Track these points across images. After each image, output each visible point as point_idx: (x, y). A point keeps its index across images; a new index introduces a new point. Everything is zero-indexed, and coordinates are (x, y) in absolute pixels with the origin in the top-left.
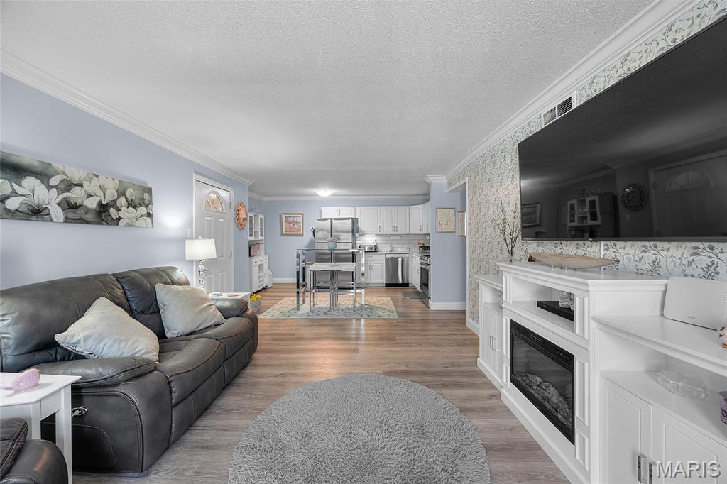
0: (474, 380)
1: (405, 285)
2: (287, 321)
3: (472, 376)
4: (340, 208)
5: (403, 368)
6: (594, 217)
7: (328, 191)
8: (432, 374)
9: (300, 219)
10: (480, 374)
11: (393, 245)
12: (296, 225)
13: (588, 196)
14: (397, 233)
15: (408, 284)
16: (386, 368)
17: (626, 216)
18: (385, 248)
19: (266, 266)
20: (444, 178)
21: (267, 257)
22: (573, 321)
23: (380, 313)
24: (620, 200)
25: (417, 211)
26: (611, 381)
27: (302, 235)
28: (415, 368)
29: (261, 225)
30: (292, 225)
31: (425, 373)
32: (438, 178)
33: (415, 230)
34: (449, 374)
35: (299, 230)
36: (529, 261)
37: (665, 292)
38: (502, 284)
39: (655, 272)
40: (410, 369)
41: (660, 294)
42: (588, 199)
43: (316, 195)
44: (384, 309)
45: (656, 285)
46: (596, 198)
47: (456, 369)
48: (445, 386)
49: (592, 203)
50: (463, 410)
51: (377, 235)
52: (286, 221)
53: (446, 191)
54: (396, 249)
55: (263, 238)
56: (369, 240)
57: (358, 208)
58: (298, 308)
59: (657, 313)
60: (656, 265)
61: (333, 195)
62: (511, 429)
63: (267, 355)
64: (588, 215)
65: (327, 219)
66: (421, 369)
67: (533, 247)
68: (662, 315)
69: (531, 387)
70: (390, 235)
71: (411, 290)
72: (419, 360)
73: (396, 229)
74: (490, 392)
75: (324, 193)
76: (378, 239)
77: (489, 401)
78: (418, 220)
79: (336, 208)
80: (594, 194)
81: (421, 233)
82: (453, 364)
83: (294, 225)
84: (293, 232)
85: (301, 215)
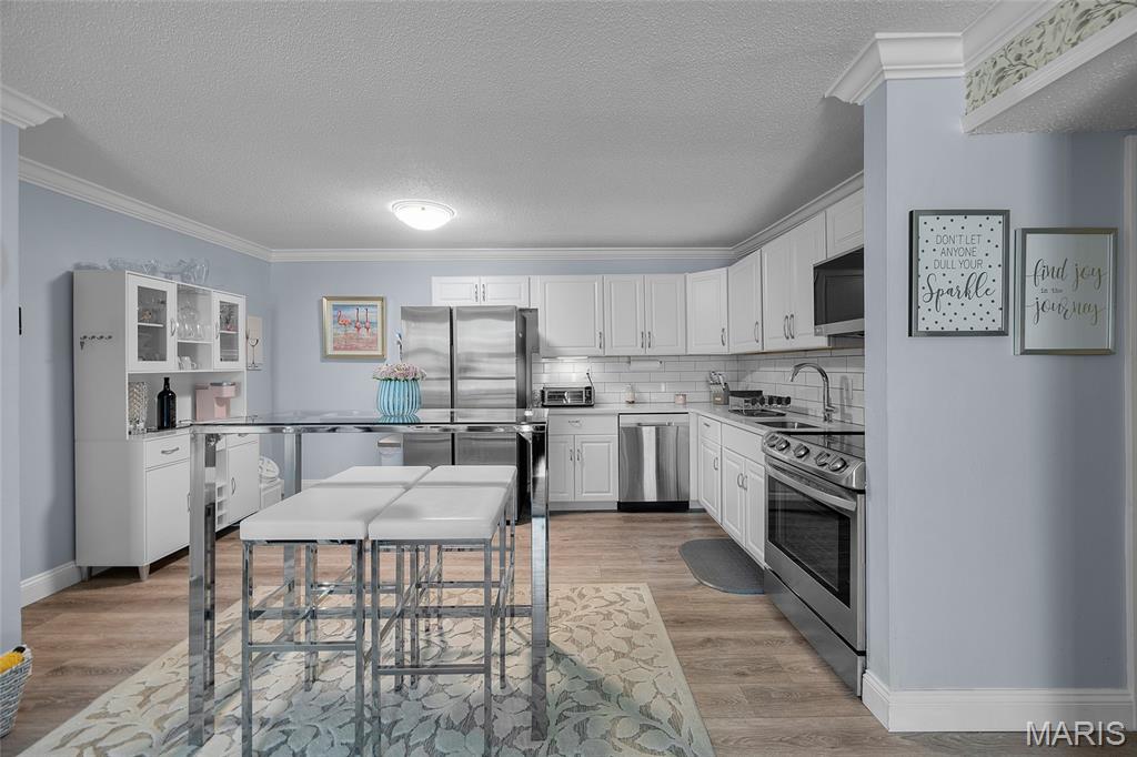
4: (484, 280)
9: (375, 313)
11: (638, 386)
12: (363, 331)
14: (649, 352)
15: (686, 503)
18: (614, 396)
25: (709, 286)
27: (382, 358)
30: (352, 330)
33: (704, 343)
35: (372, 343)
51: (591, 357)
52: (337, 320)
54: (647, 399)
56: (568, 373)
57: (537, 280)
70: (629, 359)
73: (646, 338)
76: (596, 369)
78: (716, 312)
79: (476, 279)
81: (724, 350)
83: (359, 329)
84: (357, 349)
85: (379, 303)
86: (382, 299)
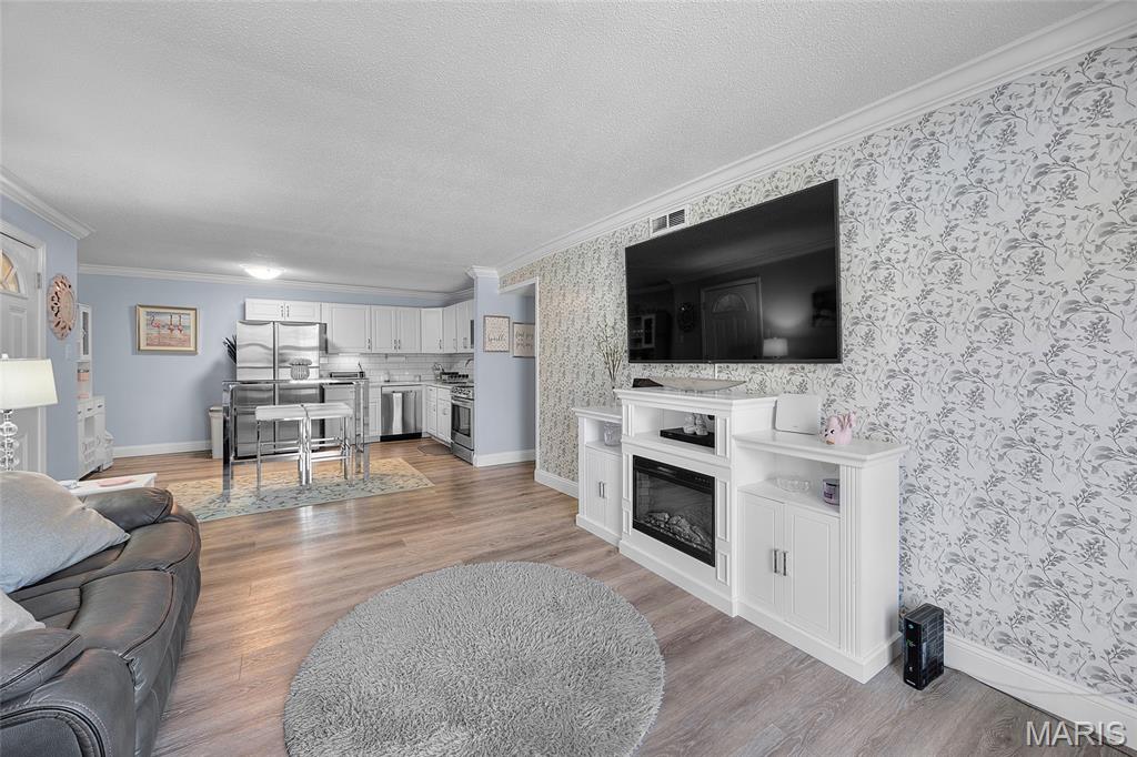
0: (581, 541)
1: (411, 436)
2: (214, 525)
3: (576, 537)
4: (288, 303)
5: (488, 549)
6: (648, 341)
7: (272, 270)
8: (530, 547)
9: (188, 320)
10: (585, 533)
11: (391, 372)
12: (176, 332)
13: (644, 313)
14: (399, 352)
15: (420, 434)
16: (465, 554)
17: (679, 337)
18: (377, 377)
19: (100, 421)
20: (495, 272)
21: (101, 401)
22: (713, 447)
23: (401, 482)
24: (675, 320)
25: (433, 318)
26: (748, 493)
27: (194, 353)
28: (506, 545)
29: (85, 328)
30: (165, 331)
31: (522, 548)
32: (487, 271)
33: (430, 346)
34: (551, 541)
35: (185, 342)
36: (634, 386)
37: (775, 408)
38: (621, 415)
39: (762, 391)
40: (499, 548)
41: (772, 410)
42: (644, 318)
43: (243, 275)
44: (403, 476)
45: (768, 403)
46: (653, 316)
47: (555, 534)
48: (554, 556)
49: (648, 323)
50: (591, 575)
51: (362, 354)
52: (151, 323)
53: (498, 292)
54: (397, 378)
55: (89, 357)
56: (347, 363)
57: (326, 306)
58: (226, 497)
59: (770, 426)
60: (762, 384)
61: (282, 278)
62: (644, 579)
63: (221, 590)
64: (643, 337)
65: (269, 322)
66: (513, 544)
67: (640, 370)
68: (774, 428)
69: (659, 526)
70: (387, 356)
71: (424, 443)
72: (504, 535)
73: (398, 344)
74: (606, 548)
75: (263, 272)
76: (364, 361)
77: (609, 559)
78: (436, 331)
79: (281, 303)
80: (649, 312)
81: (441, 352)
82: (549, 530)
83: (172, 330)
84: (169, 345)
85: (192, 313)
86: (195, 309)
